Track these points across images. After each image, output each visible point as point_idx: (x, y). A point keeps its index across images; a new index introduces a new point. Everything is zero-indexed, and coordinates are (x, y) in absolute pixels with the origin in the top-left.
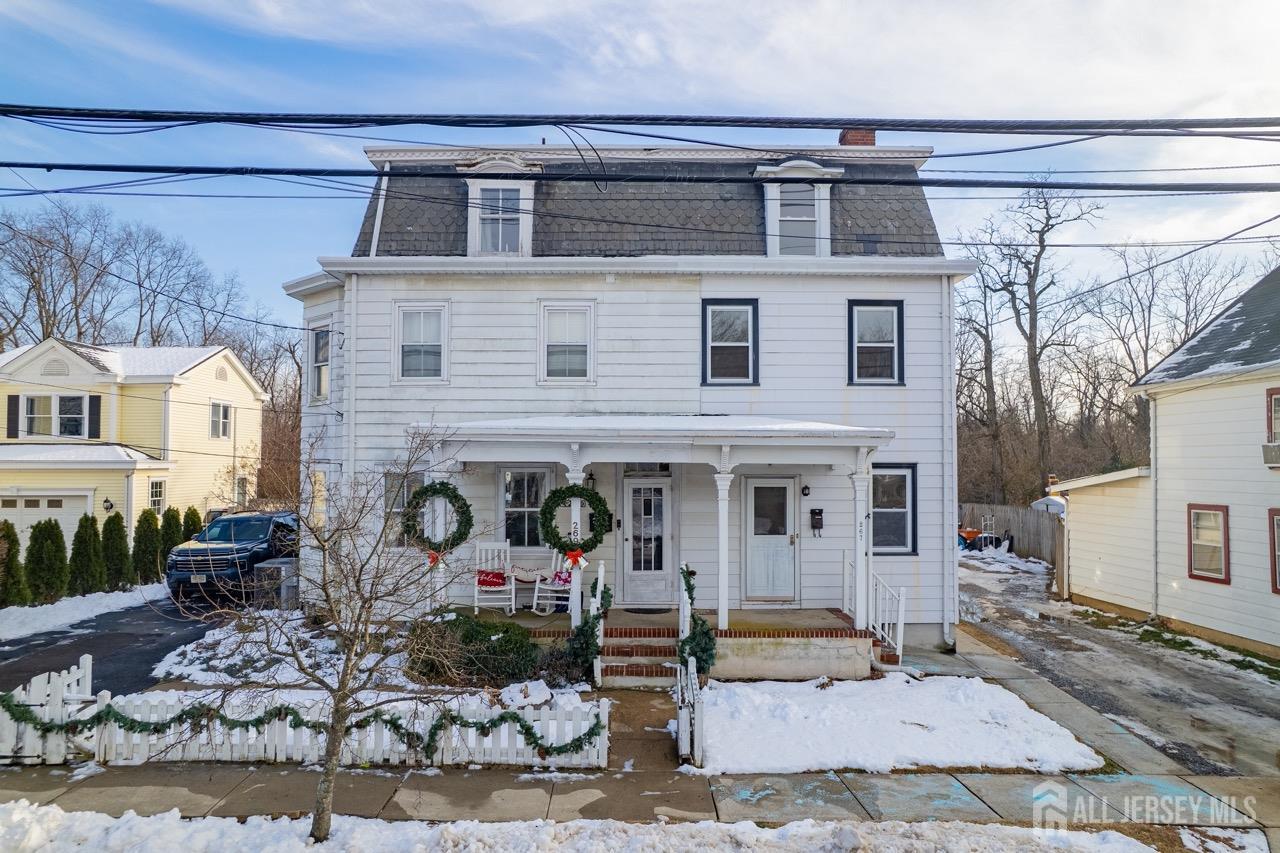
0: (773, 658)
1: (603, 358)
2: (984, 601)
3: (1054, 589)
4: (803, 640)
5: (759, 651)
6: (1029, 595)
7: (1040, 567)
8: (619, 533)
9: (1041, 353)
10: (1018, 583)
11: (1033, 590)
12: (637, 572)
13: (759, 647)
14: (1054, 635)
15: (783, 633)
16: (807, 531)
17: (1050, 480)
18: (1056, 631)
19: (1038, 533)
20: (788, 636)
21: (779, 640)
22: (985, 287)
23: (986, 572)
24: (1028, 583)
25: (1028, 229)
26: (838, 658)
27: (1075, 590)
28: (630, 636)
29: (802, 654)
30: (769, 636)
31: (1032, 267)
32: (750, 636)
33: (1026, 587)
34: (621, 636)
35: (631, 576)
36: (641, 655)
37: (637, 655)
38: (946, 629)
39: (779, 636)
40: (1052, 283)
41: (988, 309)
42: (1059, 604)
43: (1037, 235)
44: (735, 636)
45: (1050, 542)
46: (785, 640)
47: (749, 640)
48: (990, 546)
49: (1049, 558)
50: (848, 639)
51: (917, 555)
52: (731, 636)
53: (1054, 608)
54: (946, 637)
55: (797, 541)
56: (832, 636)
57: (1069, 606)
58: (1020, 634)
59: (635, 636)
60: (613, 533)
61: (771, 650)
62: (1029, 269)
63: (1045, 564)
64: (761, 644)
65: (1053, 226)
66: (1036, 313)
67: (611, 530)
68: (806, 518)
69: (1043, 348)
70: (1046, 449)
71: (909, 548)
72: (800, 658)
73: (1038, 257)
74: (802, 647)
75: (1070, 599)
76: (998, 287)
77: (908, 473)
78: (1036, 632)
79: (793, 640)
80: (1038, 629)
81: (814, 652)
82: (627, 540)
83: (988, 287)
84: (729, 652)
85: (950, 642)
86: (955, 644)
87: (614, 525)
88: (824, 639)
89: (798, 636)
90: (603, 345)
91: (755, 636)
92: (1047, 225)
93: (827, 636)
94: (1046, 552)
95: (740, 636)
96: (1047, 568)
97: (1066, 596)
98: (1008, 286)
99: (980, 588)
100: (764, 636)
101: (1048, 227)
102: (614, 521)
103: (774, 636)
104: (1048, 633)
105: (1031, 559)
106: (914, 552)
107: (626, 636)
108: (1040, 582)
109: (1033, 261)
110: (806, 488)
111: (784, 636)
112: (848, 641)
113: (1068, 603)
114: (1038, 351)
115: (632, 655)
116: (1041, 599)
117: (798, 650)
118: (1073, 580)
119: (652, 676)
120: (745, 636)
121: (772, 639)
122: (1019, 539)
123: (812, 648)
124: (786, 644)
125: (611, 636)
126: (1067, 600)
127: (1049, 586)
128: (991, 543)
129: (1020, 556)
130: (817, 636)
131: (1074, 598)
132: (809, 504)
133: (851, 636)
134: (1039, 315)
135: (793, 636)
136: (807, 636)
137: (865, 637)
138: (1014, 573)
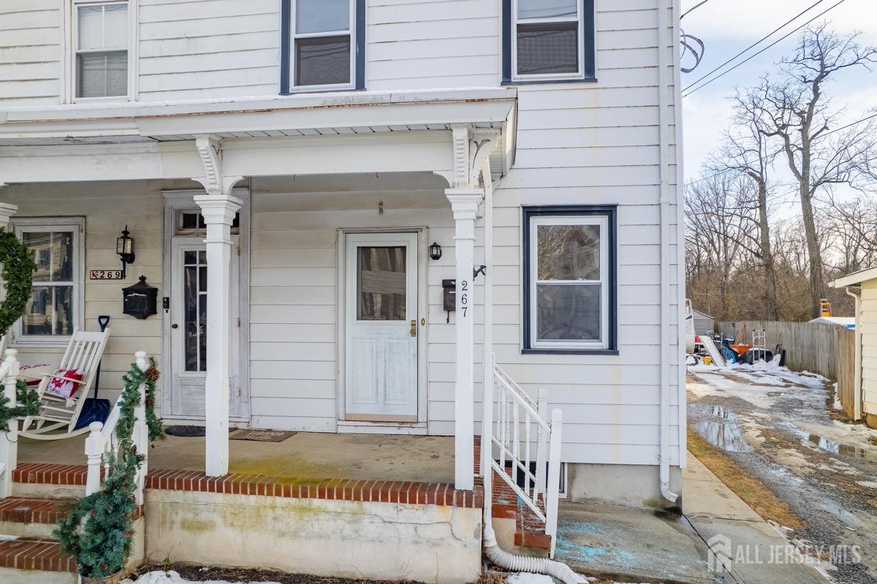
0: (295, 535)
1: (147, 66)
2: (746, 419)
3: (837, 405)
4: (350, 505)
5: (269, 519)
6: (804, 412)
7: (816, 381)
8: (167, 315)
9: (813, 190)
10: (791, 397)
11: (810, 406)
12: (191, 374)
13: (270, 514)
14: (851, 479)
15: (313, 490)
16: (437, 315)
17: (822, 304)
18: (852, 471)
19: (813, 347)
20: (322, 496)
21: (305, 502)
22: (759, 131)
23: (754, 384)
24: (803, 398)
25: (803, 80)
26: (416, 542)
27: (869, 409)
28: (55, 482)
29: (348, 530)
30: (287, 495)
31: (806, 115)
32: (253, 493)
33: (801, 402)
34: (40, 481)
35: (182, 379)
36: (44, 521)
37: (37, 521)
38: (665, 475)
39: (305, 496)
40: (826, 128)
41: (763, 155)
42: (849, 426)
43: (811, 85)
44: (228, 491)
45: (827, 355)
46: (317, 502)
47: (252, 500)
48: (761, 360)
49: (826, 372)
50: (434, 507)
51: (617, 353)
52: (220, 491)
53: (843, 432)
54: (664, 488)
55: (422, 329)
56: (403, 501)
57: (863, 431)
58: (795, 475)
59: (64, 483)
60: (159, 316)
61: (292, 520)
62: (803, 117)
63: (821, 377)
64: (273, 508)
65: (829, 72)
66: (810, 155)
67: (155, 313)
68: (437, 293)
69: (815, 186)
70: (818, 276)
71: (604, 344)
72: (344, 538)
73: (812, 105)
74: (348, 517)
75: (863, 420)
76: (772, 132)
77: (602, 221)
78: (821, 472)
79: (332, 505)
80: (824, 467)
81: (370, 528)
82: (175, 326)
83: (762, 131)
84: (218, 519)
85: (672, 497)
86: (679, 500)
87: (160, 305)
88: (389, 506)
89: (339, 497)
90: (148, 49)
91: (261, 493)
92: (822, 71)
93: (394, 500)
94: (822, 365)
95: (236, 492)
96: (824, 382)
97: (857, 417)
98: (782, 130)
99: (745, 401)
100: (278, 494)
101: (823, 74)
102: (159, 299)
103: (296, 496)
104: (840, 474)
105: (805, 372)
106: (613, 348)
107: (48, 481)
108: (819, 397)
109: (807, 110)
110: (435, 246)
111: (313, 496)
112: (434, 513)
113: (862, 426)
114: (811, 188)
115: (28, 521)
116: (821, 418)
117: (340, 522)
118: (868, 398)
119: (29, 568)
120: (244, 492)
121: (292, 500)
122: (792, 353)
123: (366, 521)
124: (318, 511)
125: (25, 481)
126: (859, 422)
127: (829, 402)
128: (762, 356)
129: (793, 369)
130: (375, 499)
131: (869, 419)
132: (438, 272)
133: (440, 503)
134: (812, 158)
135: (330, 497)
136: (357, 499)
137: (469, 505)
138: (786, 386)
